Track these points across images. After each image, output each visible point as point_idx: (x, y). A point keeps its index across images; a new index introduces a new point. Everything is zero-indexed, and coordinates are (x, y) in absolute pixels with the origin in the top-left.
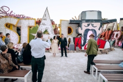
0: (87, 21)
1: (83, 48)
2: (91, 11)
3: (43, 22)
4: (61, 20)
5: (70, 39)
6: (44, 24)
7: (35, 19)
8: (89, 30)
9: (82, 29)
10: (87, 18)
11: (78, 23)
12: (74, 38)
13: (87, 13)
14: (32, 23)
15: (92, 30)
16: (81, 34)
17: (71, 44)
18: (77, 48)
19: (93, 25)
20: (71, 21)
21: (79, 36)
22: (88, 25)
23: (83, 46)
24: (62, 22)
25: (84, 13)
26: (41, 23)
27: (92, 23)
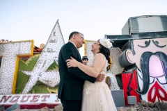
0: (143, 35)
2: (147, 16)
6: (50, 51)
7: (32, 41)
8: (150, 54)
9: (134, 54)
10: (142, 30)
12: (119, 76)
15: (158, 54)
19: (156, 43)
21: (131, 70)
22: (147, 44)
25: (133, 21)
27: (155, 40)
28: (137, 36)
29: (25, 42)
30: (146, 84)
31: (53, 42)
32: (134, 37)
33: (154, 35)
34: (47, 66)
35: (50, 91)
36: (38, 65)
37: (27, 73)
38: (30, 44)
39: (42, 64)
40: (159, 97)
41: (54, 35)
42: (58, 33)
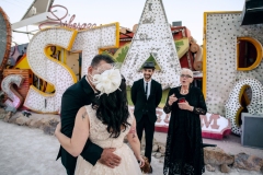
3: (141, 29)
6: (145, 38)
7: (116, 25)
14: (109, 38)
17: (250, 112)
29: (107, 26)
31: (147, 21)
34: (141, 62)
36: (128, 62)
38: (113, 30)
39: (132, 61)
41: (150, 9)
42: (155, 5)
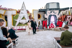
0: (50, 9)
1: (48, 27)
2: (52, 3)
3: (21, 11)
4: (33, 10)
5: (39, 22)
6: (22, 13)
7: (16, 10)
8: (51, 15)
9: (47, 15)
11: (44, 11)
12: (42, 21)
13: (50, 4)
14: (14, 13)
15: (54, 15)
16: (47, 18)
17: (40, 25)
18: (45, 27)
19: (54, 12)
20: (39, 10)
21: (45, 20)
22: (51, 12)
23: (48, 26)
24: (34, 11)
26: (20, 13)
27: (54, 11)
28: (48, 10)
30: (49, 24)
31: (22, 10)
32: (47, 10)
33: (53, 9)
34: (22, 18)
35: (23, 25)
36: (19, 18)
37: (16, 20)
40: (52, 27)
42: (24, 7)
